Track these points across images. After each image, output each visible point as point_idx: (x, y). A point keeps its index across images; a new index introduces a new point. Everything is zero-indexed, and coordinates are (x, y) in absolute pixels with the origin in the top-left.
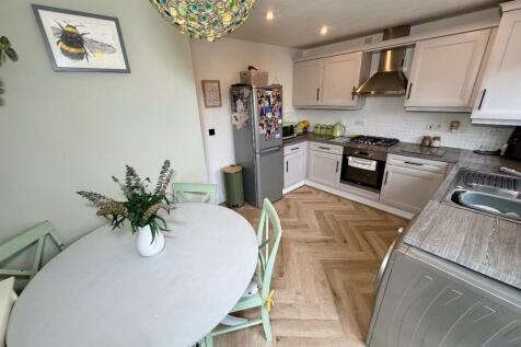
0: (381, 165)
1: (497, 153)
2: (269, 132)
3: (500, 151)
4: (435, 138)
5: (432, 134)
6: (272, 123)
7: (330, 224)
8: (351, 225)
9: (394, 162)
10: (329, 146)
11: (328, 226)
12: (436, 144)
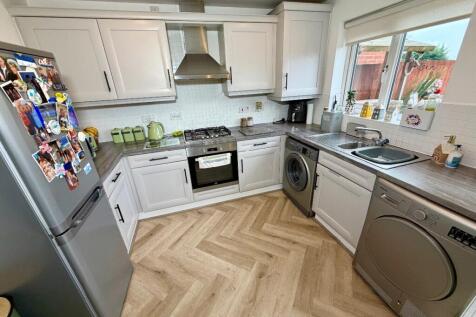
0: (234, 155)
1: (283, 121)
2: (68, 167)
3: (283, 120)
4: (250, 119)
5: (245, 115)
6: (68, 146)
7: (235, 249)
8: (246, 231)
9: (245, 149)
10: (166, 153)
11: (235, 253)
12: (250, 123)
